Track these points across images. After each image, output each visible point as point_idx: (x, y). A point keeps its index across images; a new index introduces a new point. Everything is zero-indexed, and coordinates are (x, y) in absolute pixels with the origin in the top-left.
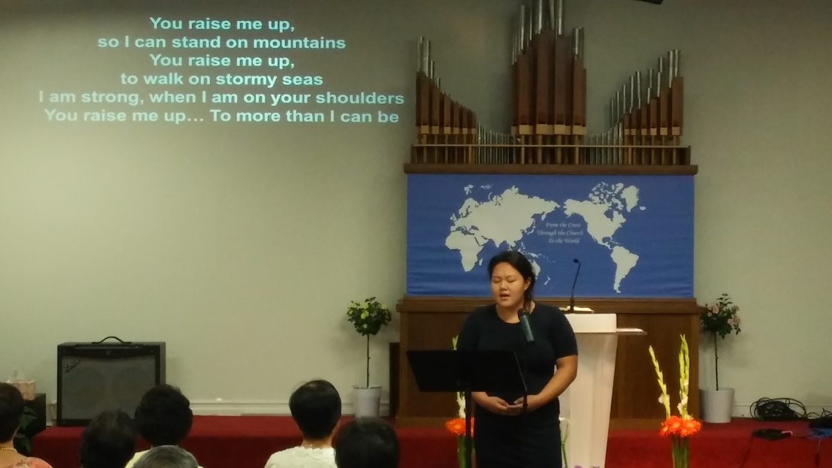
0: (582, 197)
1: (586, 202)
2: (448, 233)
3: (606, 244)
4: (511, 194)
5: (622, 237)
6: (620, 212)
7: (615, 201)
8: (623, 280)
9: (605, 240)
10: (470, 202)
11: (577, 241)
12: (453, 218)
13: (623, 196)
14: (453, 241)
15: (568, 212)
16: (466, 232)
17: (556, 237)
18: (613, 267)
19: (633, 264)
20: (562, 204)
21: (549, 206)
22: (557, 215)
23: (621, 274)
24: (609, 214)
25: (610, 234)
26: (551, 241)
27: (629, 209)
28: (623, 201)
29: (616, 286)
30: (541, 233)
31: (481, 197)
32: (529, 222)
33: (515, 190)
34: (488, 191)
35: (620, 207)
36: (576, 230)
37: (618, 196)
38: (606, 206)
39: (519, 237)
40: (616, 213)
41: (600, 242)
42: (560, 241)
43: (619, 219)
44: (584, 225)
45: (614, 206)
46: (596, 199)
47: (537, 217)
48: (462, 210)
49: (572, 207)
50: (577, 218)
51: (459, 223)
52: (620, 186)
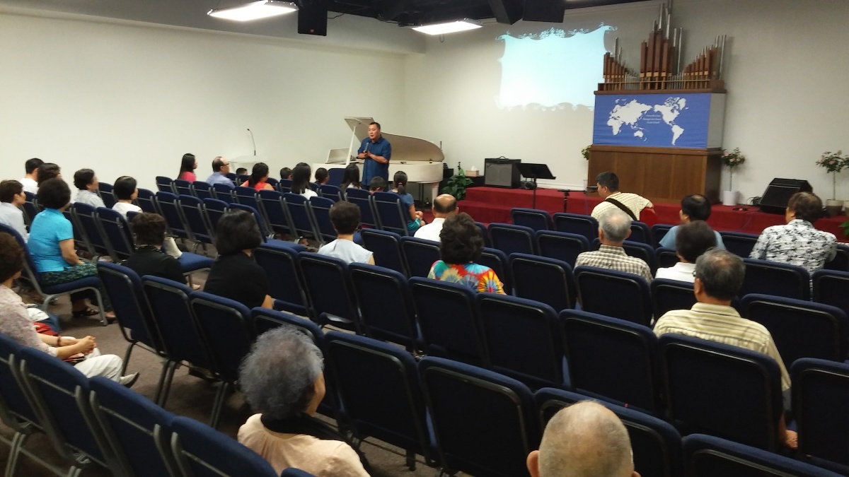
0: (662, 104)
1: (663, 106)
2: (609, 119)
3: (671, 124)
4: (634, 103)
5: (677, 121)
6: (677, 110)
7: (675, 105)
8: (677, 140)
9: (670, 122)
10: (618, 106)
11: (658, 123)
12: (611, 113)
13: (679, 103)
14: (610, 123)
15: (656, 111)
16: (615, 119)
17: (650, 121)
18: (672, 134)
19: (681, 133)
20: (653, 106)
21: (648, 108)
22: (651, 112)
23: (676, 137)
24: (672, 111)
25: (672, 119)
26: (648, 123)
27: (681, 108)
28: (679, 105)
29: (673, 142)
30: (644, 119)
31: (622, 104)
32: (640, 114)
33: (635, 101)
34: (624, 102)
35: (677, 108)
36: (658, 118)
37: (676, 103)
38: (671, 108)
39: (636, 121)
40: (675, 111)
41: (668, 123)
42: (651, 123)
43: (676, 113)
44: (662, 116)
45: (675, 107)
46: (668, 104)
47: (643, 112)
48: (614, 110)
49: (657, 108)
50: (659, 113)
51: (613, 115)
52: (678, 98)
